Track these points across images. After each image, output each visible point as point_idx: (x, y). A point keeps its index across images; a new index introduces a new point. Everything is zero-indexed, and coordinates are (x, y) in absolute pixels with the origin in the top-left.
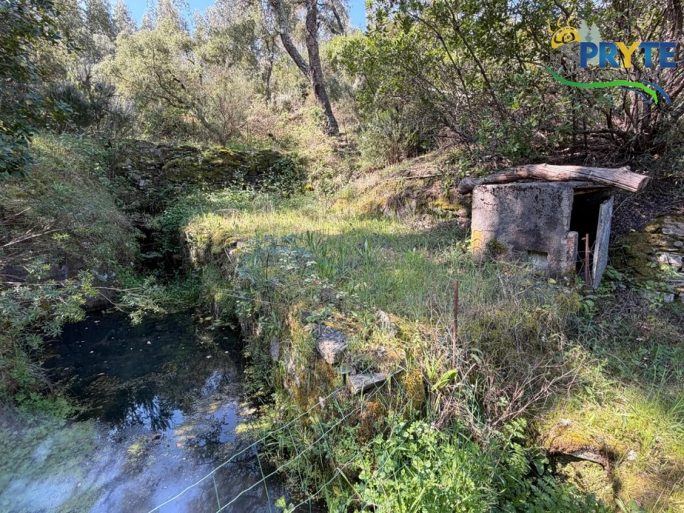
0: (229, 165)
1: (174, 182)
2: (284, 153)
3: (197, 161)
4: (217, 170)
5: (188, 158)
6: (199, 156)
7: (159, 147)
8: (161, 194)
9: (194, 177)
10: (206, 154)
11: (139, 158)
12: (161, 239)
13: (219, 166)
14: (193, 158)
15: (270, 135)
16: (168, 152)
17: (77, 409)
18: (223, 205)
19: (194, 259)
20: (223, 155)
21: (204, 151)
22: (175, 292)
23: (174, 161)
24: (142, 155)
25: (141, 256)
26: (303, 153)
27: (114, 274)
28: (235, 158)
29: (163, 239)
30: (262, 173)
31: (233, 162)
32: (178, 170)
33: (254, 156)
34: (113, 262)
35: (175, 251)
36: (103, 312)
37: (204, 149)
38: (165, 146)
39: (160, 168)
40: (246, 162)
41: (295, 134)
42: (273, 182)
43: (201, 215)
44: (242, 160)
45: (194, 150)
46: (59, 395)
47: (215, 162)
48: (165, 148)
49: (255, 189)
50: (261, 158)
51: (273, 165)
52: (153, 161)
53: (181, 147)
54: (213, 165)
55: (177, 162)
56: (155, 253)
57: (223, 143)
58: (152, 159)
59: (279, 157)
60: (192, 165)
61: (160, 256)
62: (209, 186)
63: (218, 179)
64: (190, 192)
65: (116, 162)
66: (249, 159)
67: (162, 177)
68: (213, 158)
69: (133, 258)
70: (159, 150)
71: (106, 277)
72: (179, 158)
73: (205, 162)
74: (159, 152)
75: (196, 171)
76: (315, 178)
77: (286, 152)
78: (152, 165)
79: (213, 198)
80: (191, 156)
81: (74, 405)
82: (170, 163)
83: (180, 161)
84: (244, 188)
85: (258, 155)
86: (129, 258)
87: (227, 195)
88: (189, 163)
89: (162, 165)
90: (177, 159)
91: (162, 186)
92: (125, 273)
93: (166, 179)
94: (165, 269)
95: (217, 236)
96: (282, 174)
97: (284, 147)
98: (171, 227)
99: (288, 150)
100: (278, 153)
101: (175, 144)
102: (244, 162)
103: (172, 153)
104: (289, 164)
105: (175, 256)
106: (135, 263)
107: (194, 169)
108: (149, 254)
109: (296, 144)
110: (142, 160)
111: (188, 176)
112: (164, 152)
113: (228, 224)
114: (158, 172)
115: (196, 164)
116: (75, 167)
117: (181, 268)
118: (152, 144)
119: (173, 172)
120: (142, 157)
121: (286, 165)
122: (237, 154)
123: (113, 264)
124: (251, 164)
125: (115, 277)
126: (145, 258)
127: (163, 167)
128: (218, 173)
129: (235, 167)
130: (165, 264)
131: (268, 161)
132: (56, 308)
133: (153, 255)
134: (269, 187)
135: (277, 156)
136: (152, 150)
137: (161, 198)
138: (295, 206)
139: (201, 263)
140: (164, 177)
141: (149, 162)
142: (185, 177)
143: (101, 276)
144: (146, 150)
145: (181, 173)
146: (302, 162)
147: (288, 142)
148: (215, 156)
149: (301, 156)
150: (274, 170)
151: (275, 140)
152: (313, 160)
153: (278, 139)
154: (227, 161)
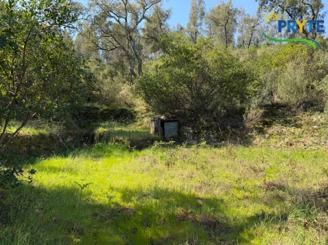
2: (129, 109)
3: (98, 112)
5: (95, 111)
6: (99, 110)
7: (87, 107)
9: (97, 117)
10: (101, 109)
13: (106, 113)
15: (125, 103)
20: (107, 110)
26: (136, 109)
30: (120, 116)
32: (92, 115)
33: (118, 110)
37: (101, 108)
38: (88, 107)
41: (134, 102)
42: (124, 119)
43: (99, 128)
45: (98, 108)
49: (117, 121)
50: (121, 111)
52: (84, 112)
53: (94, 107)
54: (104, 113)
57: (108, 105)
62: (102, 120)
63: (105, 118)
64: (95, 122)
66: (116, 111)
72: (92, 111)
73: (101, 112)
74: (86, 109)
76: (138, 118)
79: (103, 124)
82: (89, 112)
84: (113, 121)
87: (107, 124)
88: (96, 113)
89: (87, 113)
93: (88, 118)
96: (127, 117)
97: (130, 106)
102: (114, 112)
103: (90, 109)
104: (130, 113)
107: (97, 115)
109: (134, 106)
112: (88, 109)
113: (105, 130)
114: (85, 115)
119: (90, 116)
122: (112, 110)
124: (117, 113)
128: (105, 116)
129: (111, 114)
131: (123, 112)
134: (122, 121)
135: (126, 110)
142: (94, 117)
146: (135, 112)
147: (132, 105)
148: (104, 110)
149: (135, 110)
150: (125, 115)
151: (127, 104)
152: (138, 112)
153: (128, 104)
154: (108, 112)
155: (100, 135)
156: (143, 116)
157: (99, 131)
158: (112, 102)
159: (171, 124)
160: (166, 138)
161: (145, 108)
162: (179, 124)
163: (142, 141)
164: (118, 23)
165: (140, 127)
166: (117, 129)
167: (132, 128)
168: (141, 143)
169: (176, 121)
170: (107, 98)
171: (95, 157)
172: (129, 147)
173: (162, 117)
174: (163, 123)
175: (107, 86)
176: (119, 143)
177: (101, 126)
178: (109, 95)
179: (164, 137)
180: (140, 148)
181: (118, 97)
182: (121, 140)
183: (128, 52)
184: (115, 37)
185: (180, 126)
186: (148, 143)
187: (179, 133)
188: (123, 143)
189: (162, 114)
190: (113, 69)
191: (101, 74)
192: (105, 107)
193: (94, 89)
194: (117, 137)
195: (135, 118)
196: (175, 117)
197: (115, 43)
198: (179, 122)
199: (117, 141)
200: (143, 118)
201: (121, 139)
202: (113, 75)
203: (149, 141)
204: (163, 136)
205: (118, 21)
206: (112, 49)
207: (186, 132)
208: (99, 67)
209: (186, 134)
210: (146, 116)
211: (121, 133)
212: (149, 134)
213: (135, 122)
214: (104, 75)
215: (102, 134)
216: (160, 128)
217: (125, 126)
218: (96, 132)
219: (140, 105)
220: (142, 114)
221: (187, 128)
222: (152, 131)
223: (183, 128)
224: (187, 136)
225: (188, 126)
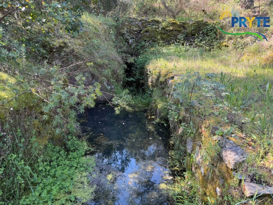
0: (176, 31)
1: (145, 41)
2: (210, 22)
3: (158, 28)
4: (169, 33)
5: (154, 27)
6: (160, 25)
7: (141, 21)
8: (139, 47)
9: (156, 38)
10: (164, 24)
11: (130, 27)
12: (136, 71)
13: (170, 31)
14: (157, 27)
16: (145, 23)
17: (90, 148)
18: (169, 55)
19: (150, 84)
20: (174, 24)
21: (163, 22)
22: (139, 100)
23: (147, 28)
24: (132, 25)
25: (126, 79)
27: (113, 87)
28: (180, 26)
29: (137, 71)
30: (195, 35)
31: (178, 29)
32: (148, 34)
33: (192, 25)
34: (113, 80)
35: (141, 78)
36: (107, 104)
38: (143, 20)
39: (140, 33)
40: (186, 28)
42: (201, 40)
43: (157, 59)
44: (184, 27)
45: (158, 22)
46: (84, 140)
47: (168, 28)
48: (143, 21)
49: (190, 45)
50: (196, 26)
51: (202, 30)
52: (137, 29)
53: (151, 20)
54: (167, 31)
55: (148, 29)
56: (132, 78)
57: (174, 17)
58: (136, 28)
59: (207, 25)
60: (156, 31)
61: (134, 80)
62: (163, 43)
63: (169, 39)
64: (152, 46)
65: (120, 29)
66: (188, 27)
67: (140, 37)
68: (167, 27)
69: (122, 80)
70: (140, 23)
71: (110, 87)
72: (150, 27)
73: (163, 29)
74: (140, 24)
75: (157, 34)
76: (230, 38)
77: (212, 22)
78: (136, 31)
79: (164, 50)
80: (156, 25)
81: (89, 146)
82: (145, 29)
83: (150, 28)
84: (183, 44)
85: (194, 24)
86: (120, 80)
87: (172, 48)
88: (154, 30)
89: (141, 31)
90: (149, 28)
91: (139, 43)
92: (118, 86)
93: (142, 39)
94: (135, 87)
95: (163, 72)
96: (208, 36)
97: (211, 18)
98: (141, 65)
99: (214, 20)
100: (207, 22)
101: (149, 19)
103: (146, 24)
104: (213, 29)
105: (141, 81)
106: (123, 82)
107: (156, 33)
108: (129, 79)
110: (131, 29)
111: (153, 37)
112: (142, 23)
113: (170, 65)
114: (138, 35)
115: (158, 30)
116: (103, 31)
117: (143, 87)
118: (137, 19)
119: (145, 35)
120: (132, 27)
121: (211, 30)
122: (181, 24)
123: (113, 82)
124: (189, 30)
125: (113, 88)
126: (127, 80)
127: (141, 32)
128: (169, 35)
129: (180, 32)
130: (136, 84)
131: (200, 27)
132: (84, 99)
133: (131, 79)
134: (198, 44)
135: (206, 24)
136: (137, 23)
137: (138, 49)
138: (213, 57)
139: (153, 86)
140: (141, 38)
141: (135, 29)
142: (151, 38)
143: (108, 87)
144: (134, 23)
145: (149, 35)
146: (222, 27)
149: (221, 24)
150: (203, 33)
153: (209, 13)
155: (159, 77)
157: (156, 68)
177: (161, 55)
215: (162, 78)
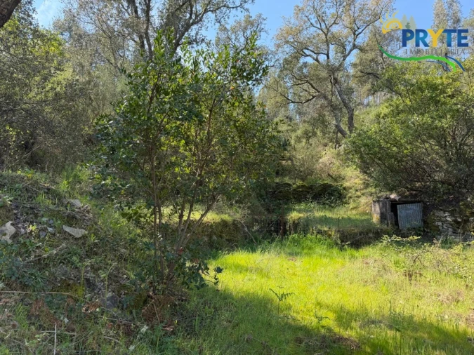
0: (305, 192)
2: (335, 184)
5: (286, 188)
6: (291, 187)
7: (275, 184)
9: (289, 197)
10: (295, 186)
13: (300, 192)
14: (288, 189)
15: (329, 175)
16: (278, 186)
20: (303, 186)
23: (280, 190)
26: (346, 184)
28: (308, 188)
30: (322, 195)
31: (307, 190)
32: (282, 194)
33: (318, 187)
37: (294, 184)
38: (277, 183)
41: (343, 173)
42: (328, 199)
43: (291, 213)
44: (311, 189)
45: (289, 185)
47: (298, 190)
49: (317, 203)
50: (322, 187)
51: (328, 191)
52: (272, 190)
53: (284, 184)
54: (297, 192)
57: (303, 180)
62: (295, 201)
63: (299, 198)
64: (286, 204)
66: (316, 188)
73: (294, 190)
74: (274, 186)
76: (351, 197)
78: (271, 192)
79: (297, 207)
80: (288, 187)
82: (278, 191)
84: (312, 202)
85: (320, 186)
87: (303, 206)
88: (287, 191)
89: (275, 192)
90: (282, 189)
93: (276, 198)
95: (297, 219)
96: (332, 195)
97: (336, 180)
99: (337, 183)
102: (313, 190)
103: (280, 186)
104: (337, 190)
107: (289, 193)
109: (343, 179)
112: (276, 186)
113: (302, 215)
114: (273, 195)
115: (290, 191)
119: (279, 195)
121: (335, 191)
122: (309, 186)
124: (316, 191)
128: (300, 195)
129: (308, 192)
131: (325, 189)
134: (325, 202)
135: (330, 186)
142: (285, 197)
146: (344, 189)
147: (338, 178)
148: (298, 187)
149: (344, 186)
150: (329, 193)
151: (332, 177)
152: (351, 188)
153: (334, 176)
154: (304, 189)
155: (294, 222)
156: (359, 194)
157: (292, 217)
158: (308, 175)
159: (409, 206)
160: (400, 231)
161: (361, 182)
162: (424, 207)
163: (360, 235)
164: (316, 63)
165: (354, 212)
166: (319, 214)
167: (340, 213)
168: (358, 238)
169: (419, 202)
170: (301, 169)
171: (291, 254)
172: (339, 242)
173: (393, 196)
174: (394, 205)
175: (300, 152)
176: (323, 235)
177: (294, 210)
178: (304, 165)
179: (398, 229)
180: (357, 245)
181: (318, 166)
182: (326, 232)
183: (331, 101)
184: (312, 82)
185: (426, 210)
186: (370, 238)
187: (425, 222)
188: (330, 236)
189: (391, 190)
190: (310, 129)
191: (293, 137)
192: (299, 183)
193: (283, 158)
194: (319, 227)
195: (345, 198)
196: (416, 195)
197: (312, 90)
198: (425, 203)
199: (319, 232)
200: (359, 197)
201: (326, 229)
202: (310, 137)
203: (371, 235)
204: (396, 227)
205: (317, 60)
206: (308, 101)
207: (439, 221)
208: (290, 127)
209: (440, 224)
210: (363, 194)
211: (325, 220)
212: (372, 224)
213: (346, 203)
214: (297, 137)
215: (296, 222)
216: (389, 214)
217: (330, 211)
218: (289, 218)
219: (353, 177)
220: (357, 191)
221: (441, 214)
222: (376, 218)
223: (434, 215)
224: (440, 228)
225: (441, 210)
